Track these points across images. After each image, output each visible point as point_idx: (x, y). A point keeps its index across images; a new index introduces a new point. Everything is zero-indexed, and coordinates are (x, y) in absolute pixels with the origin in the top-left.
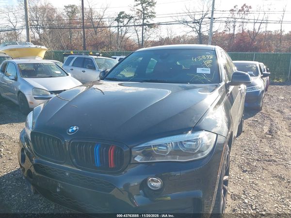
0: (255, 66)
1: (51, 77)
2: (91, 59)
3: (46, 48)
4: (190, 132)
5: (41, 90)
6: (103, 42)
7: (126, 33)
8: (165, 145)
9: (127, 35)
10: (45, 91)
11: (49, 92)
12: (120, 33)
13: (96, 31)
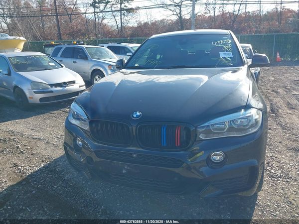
0: (248, 48)
1: (46, 69)
2: (81, 49)
3: (25, 39)
4: (243, 110)
5: (40, 84)
6: (79, 31)
7: (103, 19)
8: (223, 123)
9: (105, 22)
10: (44, 85)
11: (49, 85)
12: (97, 19)
13: (70, 19)
